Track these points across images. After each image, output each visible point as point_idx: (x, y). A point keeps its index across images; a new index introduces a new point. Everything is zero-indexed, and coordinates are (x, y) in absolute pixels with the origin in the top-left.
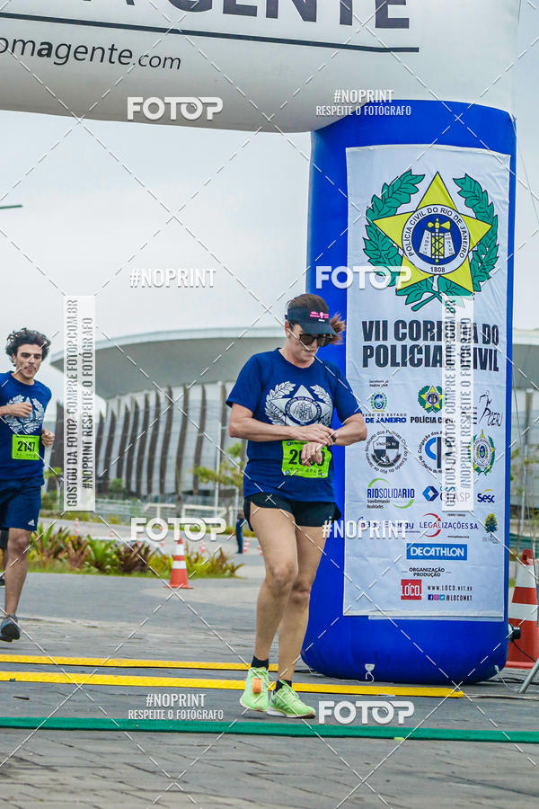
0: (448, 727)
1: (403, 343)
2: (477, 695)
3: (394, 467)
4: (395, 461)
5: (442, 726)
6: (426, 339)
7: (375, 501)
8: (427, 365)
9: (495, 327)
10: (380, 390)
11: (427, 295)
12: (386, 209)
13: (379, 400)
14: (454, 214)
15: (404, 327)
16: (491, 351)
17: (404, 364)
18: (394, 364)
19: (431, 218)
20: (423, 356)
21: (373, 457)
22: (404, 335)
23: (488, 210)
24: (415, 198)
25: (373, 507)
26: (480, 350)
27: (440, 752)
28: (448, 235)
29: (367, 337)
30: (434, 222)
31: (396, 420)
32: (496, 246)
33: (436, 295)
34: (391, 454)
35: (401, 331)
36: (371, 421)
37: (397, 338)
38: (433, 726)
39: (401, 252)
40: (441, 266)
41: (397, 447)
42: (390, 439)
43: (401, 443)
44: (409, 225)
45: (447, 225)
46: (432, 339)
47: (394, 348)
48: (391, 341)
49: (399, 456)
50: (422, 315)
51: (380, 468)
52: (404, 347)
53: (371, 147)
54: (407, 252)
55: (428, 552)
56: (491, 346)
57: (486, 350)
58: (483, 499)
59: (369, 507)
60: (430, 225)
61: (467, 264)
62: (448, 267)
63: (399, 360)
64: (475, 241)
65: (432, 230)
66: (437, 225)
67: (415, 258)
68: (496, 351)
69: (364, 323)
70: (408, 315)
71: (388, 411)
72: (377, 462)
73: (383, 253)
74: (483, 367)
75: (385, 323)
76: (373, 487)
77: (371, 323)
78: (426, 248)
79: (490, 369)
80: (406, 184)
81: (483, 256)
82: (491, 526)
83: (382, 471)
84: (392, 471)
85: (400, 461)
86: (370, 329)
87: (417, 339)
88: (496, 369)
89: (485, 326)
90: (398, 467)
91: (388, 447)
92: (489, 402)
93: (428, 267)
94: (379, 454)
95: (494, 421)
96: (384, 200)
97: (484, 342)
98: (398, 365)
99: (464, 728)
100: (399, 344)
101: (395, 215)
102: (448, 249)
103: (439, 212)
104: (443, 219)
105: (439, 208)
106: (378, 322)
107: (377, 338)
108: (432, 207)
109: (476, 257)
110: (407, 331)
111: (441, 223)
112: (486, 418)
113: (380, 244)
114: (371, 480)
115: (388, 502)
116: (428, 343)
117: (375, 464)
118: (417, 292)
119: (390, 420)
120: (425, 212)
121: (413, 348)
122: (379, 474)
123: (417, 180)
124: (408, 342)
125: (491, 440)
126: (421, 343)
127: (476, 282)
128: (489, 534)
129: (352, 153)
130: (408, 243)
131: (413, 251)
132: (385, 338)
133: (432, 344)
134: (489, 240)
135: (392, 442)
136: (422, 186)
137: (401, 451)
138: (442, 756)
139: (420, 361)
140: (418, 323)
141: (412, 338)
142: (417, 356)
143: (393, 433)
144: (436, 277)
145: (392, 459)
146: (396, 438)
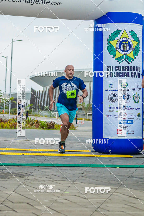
0: (130, 164)
1: (117, 71)
2: (136, 157)
3: (115, 102)
4: (115, 100)
5: (128, 164)
6: (122, 70)
7: (111, 110)
8: (123, 77)
9: (139, 67)
10: (111, 83)
11: (122, 60)
12: (112, 39)
13: (111, 85)
14: (129, 40)
15: (117, 67)
16: (138, 73)
17: (117, 77)
18: (115, 76)
19: (123, 41)
20: (122, 75)
21: (110, 99)
22: (117, 69)
23: (137, 38)
24: (119, 36)
25: (110, 111)
26: (136, 73)
27: (128, 171)
28: (127, 45)
29: (108, 70)
30: (124, 42)
31: (115, 90)
32: (139, 47)
33: (125, 59)
34: (114, 99)
35: (116, 68)
36: (109, 90)
37: (115, 70)
38: (126, 164)
39: (116, 49)
40: (126, 53)
41: (116, 97)
42: (114, 95)
43: (117, 96)
44: (118, 43)
45: (127, 42)
46: (124, 70)
47: (115, 73)
48: (114, 71)
49: (116, 99)
50: (121, 65)
51: (112, 102)
52: (117, 73)
53: (108, 24)
54: (118, 49)
56: (138, 72)
57: (137, 73)
58: (137, 109)
59: (109, 111)
60: (123, 42)
61: (132, 52)
62: (128, 53)
63: (116, 75)
64: (134, 46)
65: (124, 44)
66: (125, 42)
67: (120, 51)
68: (139, 73)
69: (107, 67)
70: (118, 65)
71: (113, 88)
72: (111, 100)
73: (112, 49)
74: (137, 77)
75: (112, 67)
76: (110, 107)
77: (109, 67)
78: (122, 48)
79: (138, 77)
80: (117, 32)
81: (136, 50)
82: (139, 116)
83: (112, 103)
84: (115, 103)
85: (116, 100)
86: (109, 68)
87: (120, 70)
88: (140, 77)
89: (137, 67)
90: (116, 102)
91: (113, 97)
92: (138, 86)
93: (123, 53)
94: (111, 98)
95: (139, 90)
97: (137, 71)
98: (116, 77)
99: (133, 165)
100: (116, 72)
101: (114, 40)
102: (128, 49)
103: (125, 39)
104: (126, 41)
105: (125, 38)
106: (111, 67)
108: (123, 38)
109: (134, 50)
110: (118, 68)
111: (126, 42)
112: (137, 89)
113: (111, 47)
114: (109, 105)
115: (114, 110)
116: (123, 71)
117: (110, 101)
118: (120, 59)
119: (114, 90)
120: (122, 39)
121: (119, 73)
122: (111, 104)
123: (120, 31)
124: (118, 71)
125: (139, 95)
126: (121, 71)
127: (134, 56)
128: (139, 118)
130: (118, 47)
131: (119, 49)
132: (112, 70)
133: (124, 72)
134: (138, 46)
135: (115, 96)
136: (121, 33)
137: (117, 98)
138: (129, 171)
139: (121, 76)
140: (120, 66)
141: (119, 70)
142: (120, 75)
143: (115, 93)
144: (125, 55)
145: (114, 100)
146: (115, 95)
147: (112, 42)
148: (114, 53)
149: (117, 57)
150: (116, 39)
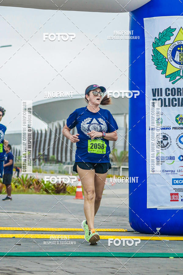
1: (169, 97)
3: (166, 148)
4: (167, 145)
6: (178, 95)
8: (179, 106)
11: (178, 78)
12: (161, 43)
17: (169, 106)
19: (179, 46)
20: (177, 102)
22: (169, 94)
24: (172, 38)
29: (154, 95)
30: (180, 48)
31: (167, 129)
33: (182, 77)
34: (165, 142)
35: (168, 92)
37: (166, 95)
39: (167, 60)
41: (167, 139)
42: (164, 137)
43: (169, 138)
44: (170, 49)
46: (181, 95)
47: (165, 99)
48: (164, 96)
49: (168, 143)
50: (176, 86)
52: (169, 99)
53: (154, 18)
54: (170, 60)
55: (181, 182)
60: (179, 49)
63: (167, 104)
65: (180, 51)
66: (182, 49)
67: (173, 63)
69: (153, 89)
70: (171, 86)
71: (163, 125)
73: (160, 61)
75: (161, 89)
77: (156, 89)
78: (177, 59)
80: (168, 33)
83: (161, 149)
84: (166, 149)
85: (168, 145)
86: (156, 92)
87: (174, 95)
90: (168, 148)
91: (163, 140)
93: (178, 66)
96: (159, 39)
98: (167, 106)
100: (167, 98)
101: (164, 45)
103: (182, 44)
105: (182, 42)
106: (158, 89)
107: (158, 96)
108: (179, 42)
110: (170, 92)
113: (158, 57)
115: (164, 162)
116: (179, 97)
118: (174, 76)
119: (164, 129)
120: (176, 43)
121: (173, 99)
123: (173, 31)
124: (171, 97)
126: (176, 97)
129: (146, 20)
130: (170, 56)
131: (172, 60)
132: (161, 95)
135: (165, 138)
136: (175, 33)
137: (169, 141)
139: (176, 104)
140: (174, 89)
141: (172, 95)
142: (174, 102)
143: (165, 134)
144: (181, 70)
145: (165, 144)
146: (167, 136)
147: (160, 49)
148: (163, 67)
149: (168, 73)
150: (166, 43)
